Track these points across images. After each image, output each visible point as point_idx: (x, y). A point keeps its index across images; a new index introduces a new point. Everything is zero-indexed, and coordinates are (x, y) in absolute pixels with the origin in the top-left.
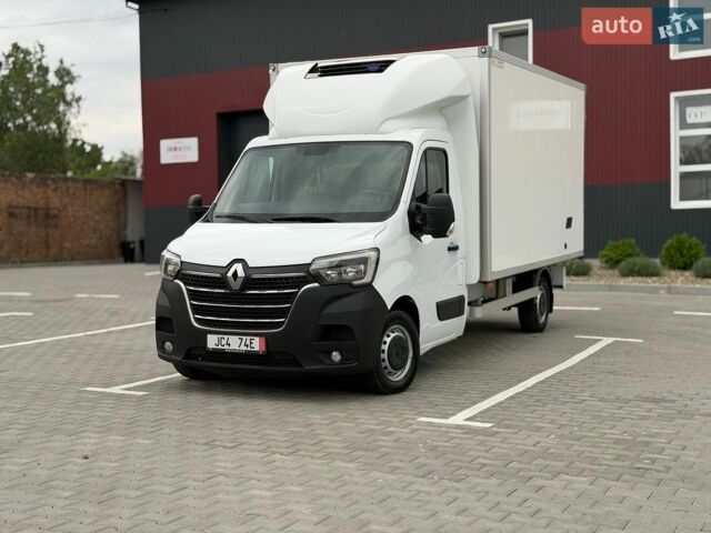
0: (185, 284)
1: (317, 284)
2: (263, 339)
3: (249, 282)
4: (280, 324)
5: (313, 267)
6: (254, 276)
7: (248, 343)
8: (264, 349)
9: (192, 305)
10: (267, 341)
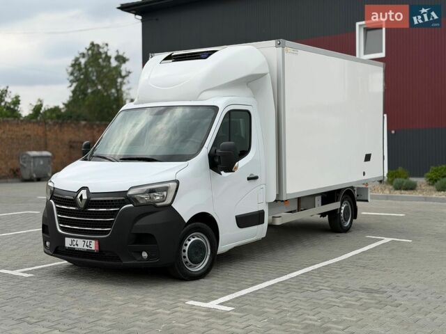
0: (55, 203)
1: (131, 205)
2: (97, 242)
3: (90, 203)
4: (108, 232)
5: (130, 193)
6: (92, 199)
7: (88, 244)
8: (97, 249)
9: (58, 217)
10: (99, 244)
